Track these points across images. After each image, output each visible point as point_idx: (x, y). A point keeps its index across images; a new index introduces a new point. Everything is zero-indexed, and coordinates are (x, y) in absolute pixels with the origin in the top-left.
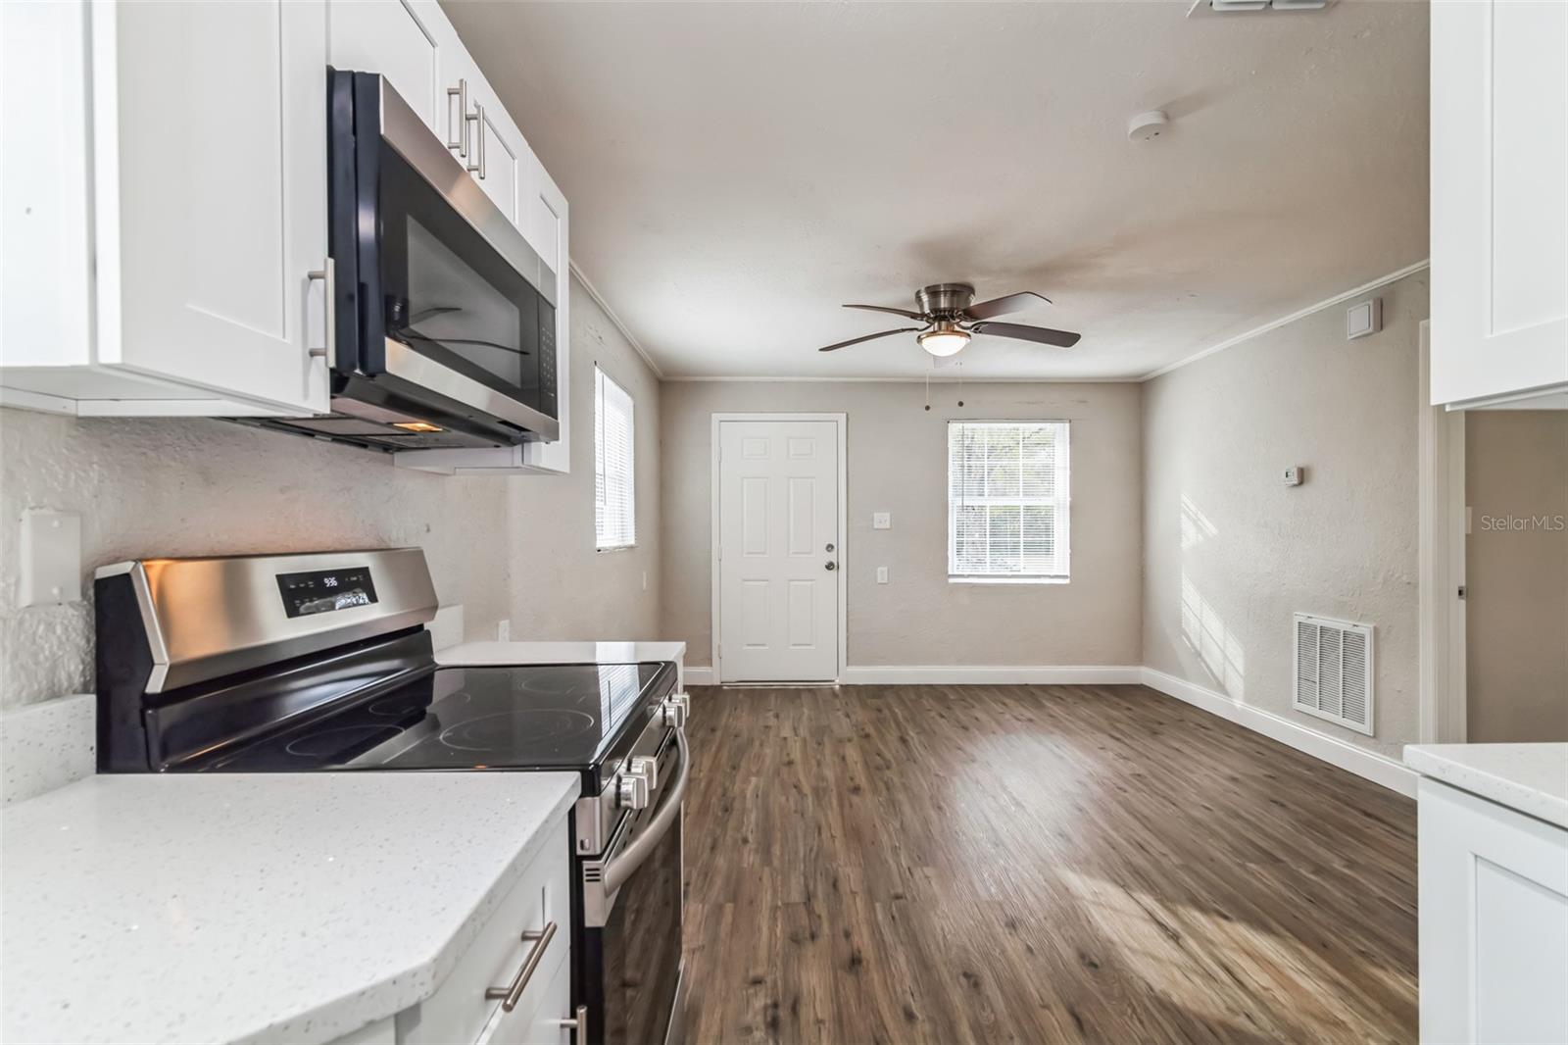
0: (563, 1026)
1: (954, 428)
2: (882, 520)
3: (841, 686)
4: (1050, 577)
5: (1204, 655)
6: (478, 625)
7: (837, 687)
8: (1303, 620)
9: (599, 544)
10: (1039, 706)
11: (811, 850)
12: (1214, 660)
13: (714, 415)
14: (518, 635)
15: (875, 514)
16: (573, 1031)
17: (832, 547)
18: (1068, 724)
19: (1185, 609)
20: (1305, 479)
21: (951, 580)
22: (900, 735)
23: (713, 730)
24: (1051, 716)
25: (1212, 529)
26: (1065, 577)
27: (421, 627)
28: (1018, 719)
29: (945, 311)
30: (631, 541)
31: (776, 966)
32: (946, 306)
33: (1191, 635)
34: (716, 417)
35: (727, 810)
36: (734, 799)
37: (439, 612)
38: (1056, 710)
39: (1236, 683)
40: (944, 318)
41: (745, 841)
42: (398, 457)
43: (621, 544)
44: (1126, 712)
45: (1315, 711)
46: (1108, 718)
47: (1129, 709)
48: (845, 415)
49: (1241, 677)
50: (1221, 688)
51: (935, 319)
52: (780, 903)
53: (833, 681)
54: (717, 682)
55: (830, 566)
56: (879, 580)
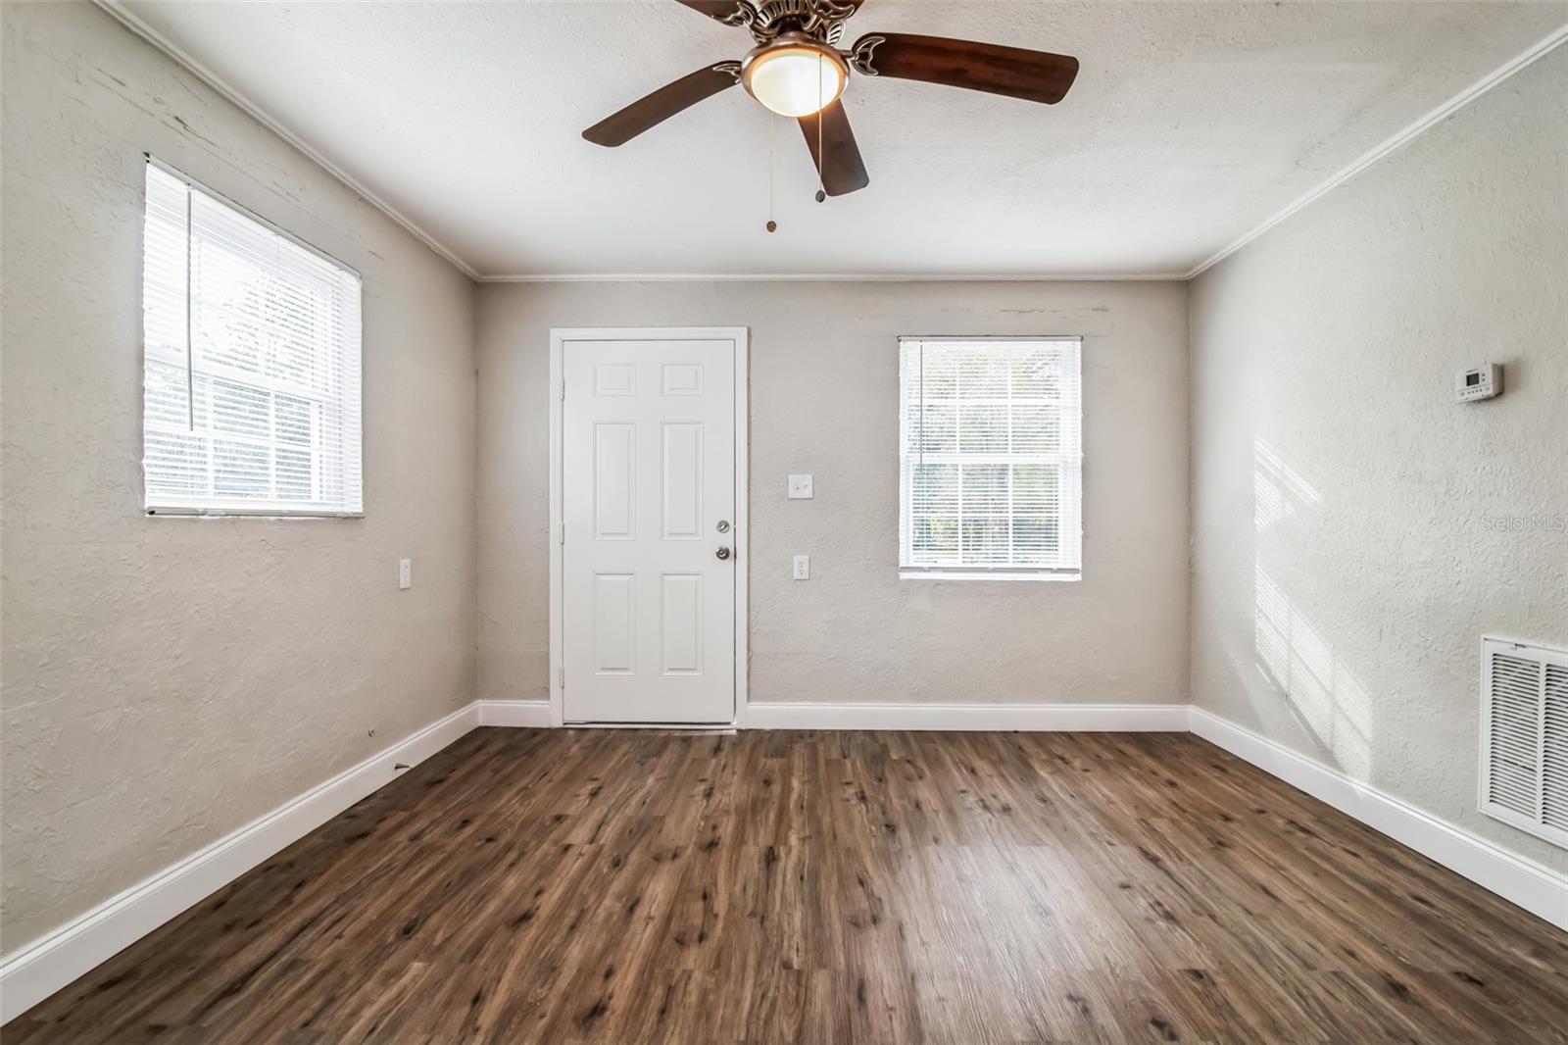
1: (909, 350)
2: (802, 485)
3: (738, 730)
4: (1051, 570)
5: (1295, 698)
7: (734, 732)
8: (1505, 650)
10: (1027, 775)
12: (1315, 708)
13: (554, 332)
15: (790, 477)
17: (727, 525)
18: (1069, 819)
19: (1261, 624)
20: (1507, 384)
21: (904, 576)
24: (1044, 800)
25: (1310, 494)
26: (1073, 571)
28: (986, 807)
33: (1272, 664)
34: (556, 334)
38: (1053, 784)
39: (1356, 752)
44: (1168, 791)
45: (1533, 825)
46: (1139, 804)
47: (1172, 784)
48: (746, 329)
49: (1366, 741)
50: (1326, 754)
53: (729, 723)
54: (557, 724)
55: (723, 554)
56: (796, 575)
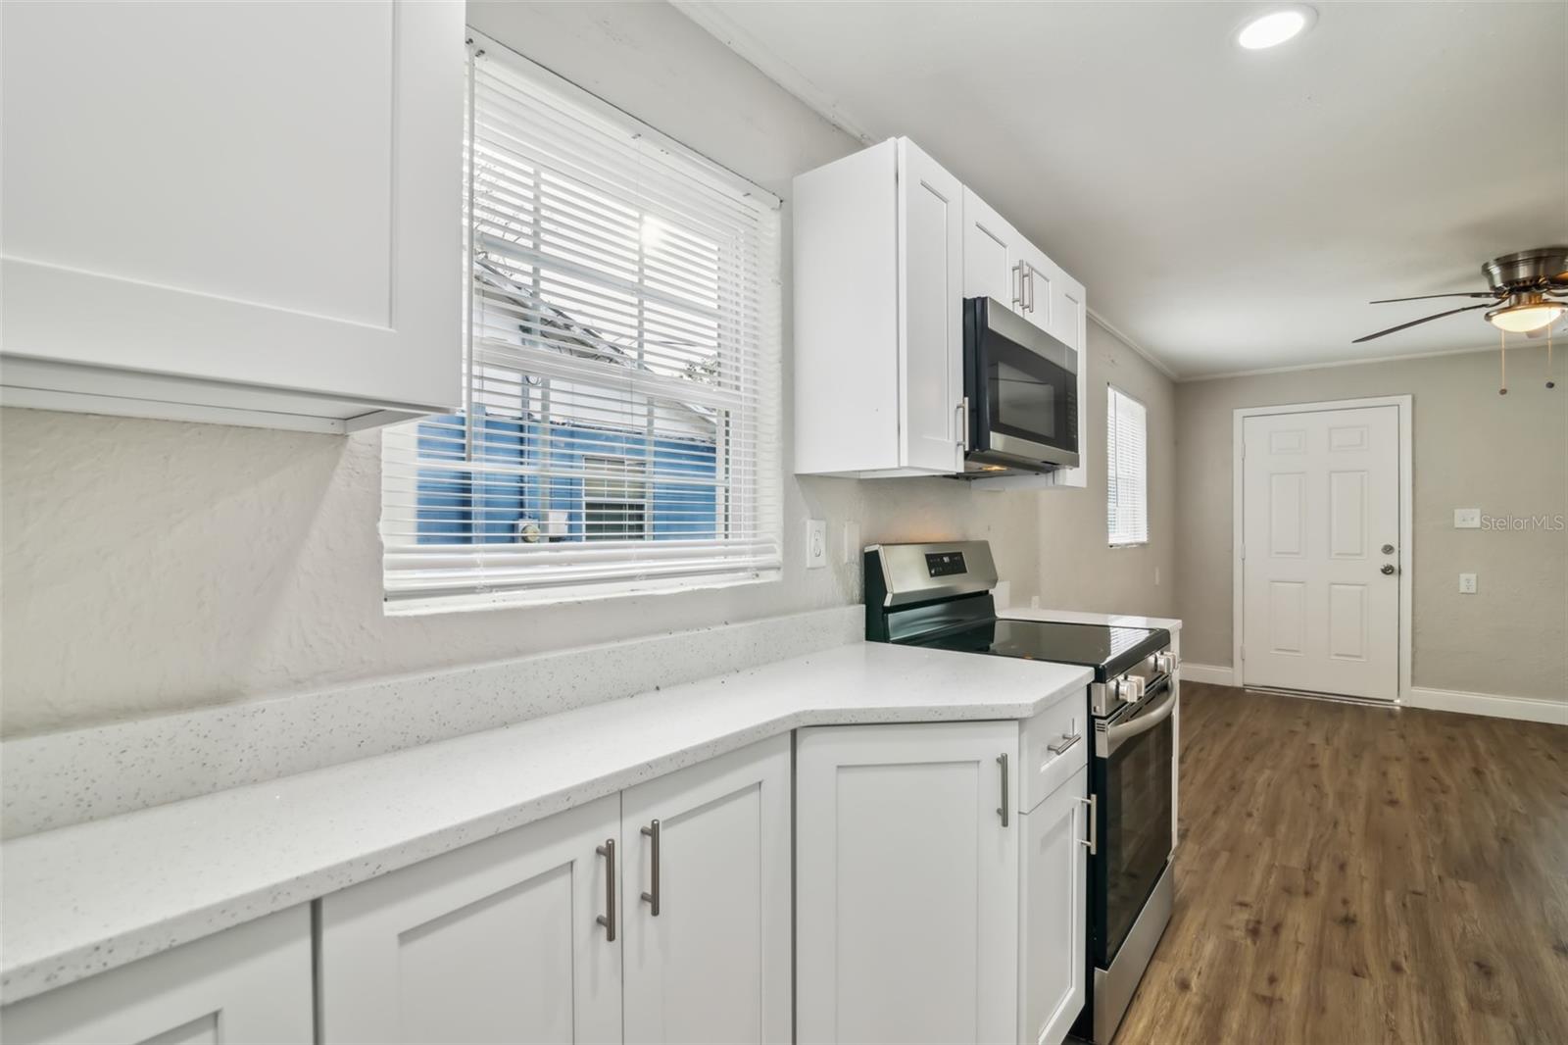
0: (1083, 802)
2: (1470, 518)
3: (1403, 707)
6: (1020, 597)
7: (1397, 707)
9: (1111, 541)
11: (1321, 836)
13: (1236, 411)
14: (1044, 606)
15: (1458, 511)
16: (1089, 806)
17: (1391, 549)
22: (1473, 765)
23: (1229, 725)
27: (987, 592)
29: (1524, 282)
30: (1143, 538)
31: (1264, 901)
32: (1525, 276)
34: (1238, 414)
35: (1234, 789)
36: (1243, 782)
37: (998, 584)
40: (1526, 289)
41: (1250, 815)
42: (974, 483)
43: (1133, 541)
48: (1410, 397)
51: (1511, 292)
52: (1277, 864)
53: (1392, 701)
54: (1239, 684)
55: (1387, 570)
56: (1463, 589)
